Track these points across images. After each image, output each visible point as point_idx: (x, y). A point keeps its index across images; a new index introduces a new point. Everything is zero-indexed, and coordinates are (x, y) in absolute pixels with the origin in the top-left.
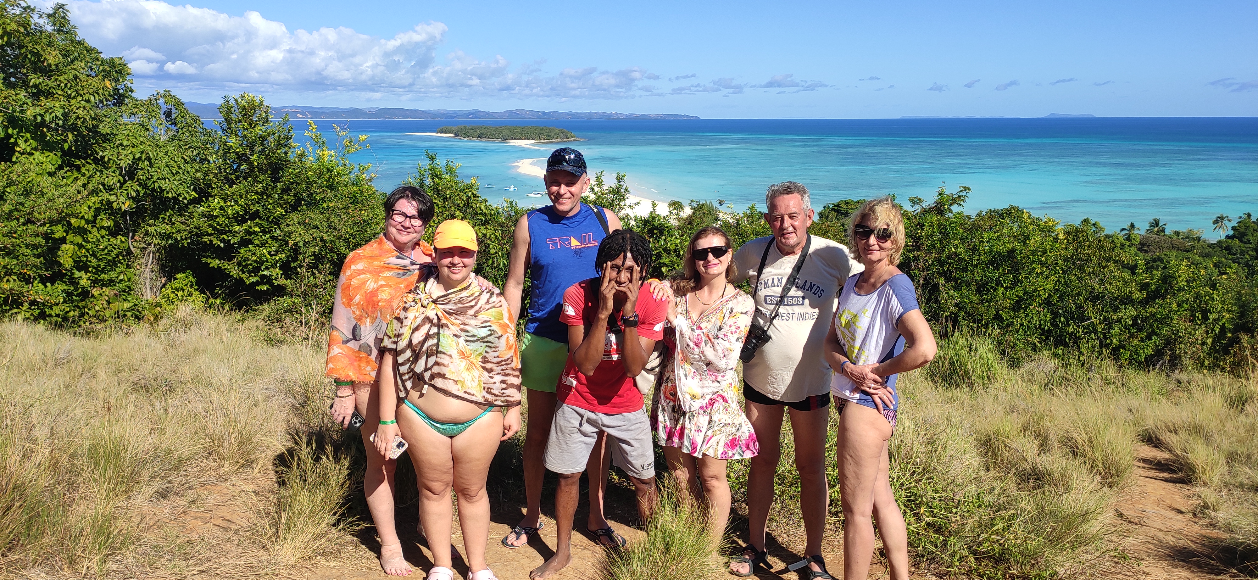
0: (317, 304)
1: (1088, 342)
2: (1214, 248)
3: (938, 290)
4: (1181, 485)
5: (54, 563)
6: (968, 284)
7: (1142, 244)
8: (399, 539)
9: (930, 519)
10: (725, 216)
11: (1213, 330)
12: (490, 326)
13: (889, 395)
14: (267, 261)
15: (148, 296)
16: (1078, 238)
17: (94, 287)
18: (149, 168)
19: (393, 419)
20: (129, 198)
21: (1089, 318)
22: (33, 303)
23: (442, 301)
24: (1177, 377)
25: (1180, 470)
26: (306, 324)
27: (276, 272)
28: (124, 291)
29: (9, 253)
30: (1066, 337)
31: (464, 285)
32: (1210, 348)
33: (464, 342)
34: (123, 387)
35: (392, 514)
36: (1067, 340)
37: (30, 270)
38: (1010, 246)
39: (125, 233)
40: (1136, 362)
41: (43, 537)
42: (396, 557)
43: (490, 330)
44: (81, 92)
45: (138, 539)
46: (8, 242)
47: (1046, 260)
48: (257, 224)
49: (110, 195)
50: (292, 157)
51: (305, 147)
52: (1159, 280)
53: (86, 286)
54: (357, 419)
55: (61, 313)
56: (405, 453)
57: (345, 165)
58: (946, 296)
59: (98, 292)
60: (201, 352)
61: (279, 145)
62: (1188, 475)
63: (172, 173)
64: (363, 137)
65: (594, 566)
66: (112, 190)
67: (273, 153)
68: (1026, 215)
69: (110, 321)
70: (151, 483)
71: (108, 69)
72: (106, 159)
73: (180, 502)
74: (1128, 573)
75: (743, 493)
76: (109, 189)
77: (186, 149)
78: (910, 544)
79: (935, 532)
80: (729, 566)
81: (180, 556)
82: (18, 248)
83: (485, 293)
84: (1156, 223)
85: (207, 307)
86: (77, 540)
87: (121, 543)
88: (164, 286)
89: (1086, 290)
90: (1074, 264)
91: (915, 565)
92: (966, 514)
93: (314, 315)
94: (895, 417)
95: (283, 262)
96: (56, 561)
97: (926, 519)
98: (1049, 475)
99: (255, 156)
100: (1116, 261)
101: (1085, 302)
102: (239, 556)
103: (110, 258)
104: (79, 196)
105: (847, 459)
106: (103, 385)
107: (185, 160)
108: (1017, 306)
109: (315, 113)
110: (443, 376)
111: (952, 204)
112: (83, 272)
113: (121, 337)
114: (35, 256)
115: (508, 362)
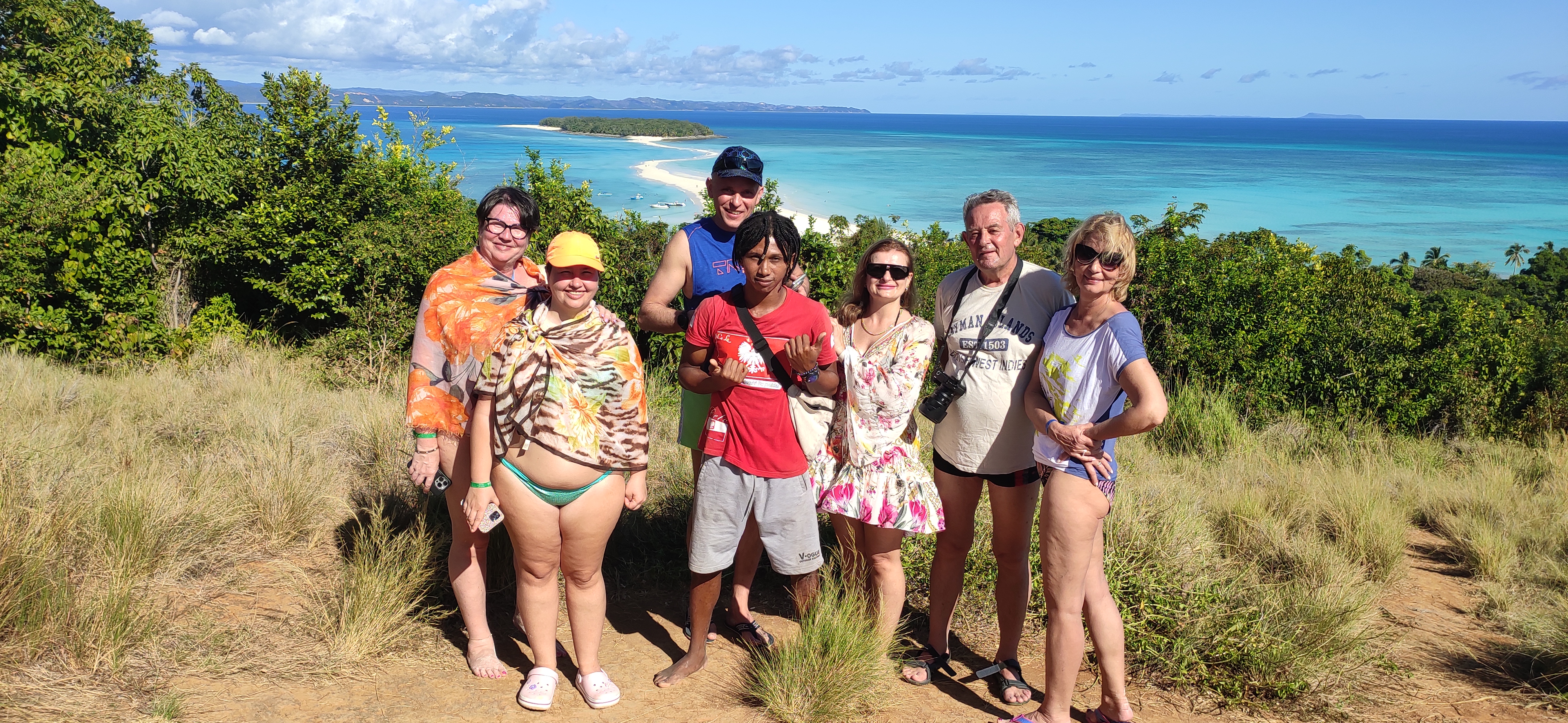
0: (388, 338)
1: (1347, 400)
2: (1506, 285)
3: (1163, 333)
4: (1461, 579)
5: (58, 656)
6: (1201, 326)
7: (1416, 279)
8: (491, 632)
9: (1151, 616)
10: (900, 236)
11: (1502, 387)
12: (614, 369)
13: (1106, 462)
14: (325, 283)
15: (176, 325)
16: (1339, 269)
17: (108, 312)
18: (174, 163)
19: (488, 481)
20: (150, 201)
21: (1349, 370)
22: (31, 330)
23: (555, 334)
24: (1457, 444)
25: (1461, 560)
26: (374, 363)
27: (337, 297)
28: (145, 318)
30: (1320, 394)
31: (583, 315)
32: (1498, 410)
33: (579, 389)
34: (144, 437)
35: (483, 600)
36: (1322, 397)
37: (27, 289)
38: (1253, 279)
39: (146, 245)
40: (1406, 425)
41: (44, 623)
42: (487, 655)
43: (613, 374)
45: (164, 628)
47: (1299, 296)
48: (313, 236)
49: (126, 196)
50: (357, 153)
51: (373, 140)
52: (1437, 324)
53: (97, 310)
54: (441, 480)
55: (66, 344)
56: (501, 524)
57: (424, 163)
58: (1173, 341)
59: (113, 319)
60: (242, 395)
61: (341, 137)
62: (1470, 567)
63: (206, 169)
64: (447, 129)
65: (734, 669)
66: (128, 190)
67: (334, 146)
68: (1273, 240)
69: (128, 355)
70: (180, 558)
71: (124, 36)
72: (120, 152)
73: (216, 583)
74: (1396, 687)
75: (920, 581)
76: (125, 189)
77: (220, 140)
78: (1127, 647)
79: (1159, 632)
80: (901, 671)
81: (215, 650)
82: (11, 261)
83: (607, 327)
84: (1436, 252)
85: (250, 340)
86: (86, 627)
87: (142, 633)
88: (195, 312)
89: (1347, 336)
90: (1333, 303)
92: (1196, 611)
93: (384, 351)
94: (1112, 490)
95: (345, 284)
96: (60, 653)
97: (1147, 616)
98: (1300, 564)
99: (311, 150)
100: (1385, 300)
101: (1345, 350)
102: (290, 651)
103: (127, 276)
104: (89, 198)
105: (1051, 541)
106: (120, 435)
107: (220, 154)
108: (1261, 354)
109: (387, 97)
110: (551, 430)
111: (1184, 226)
112: (94, 293)
113: (141, 376)
114: (32, 271)
115: (631, 415)
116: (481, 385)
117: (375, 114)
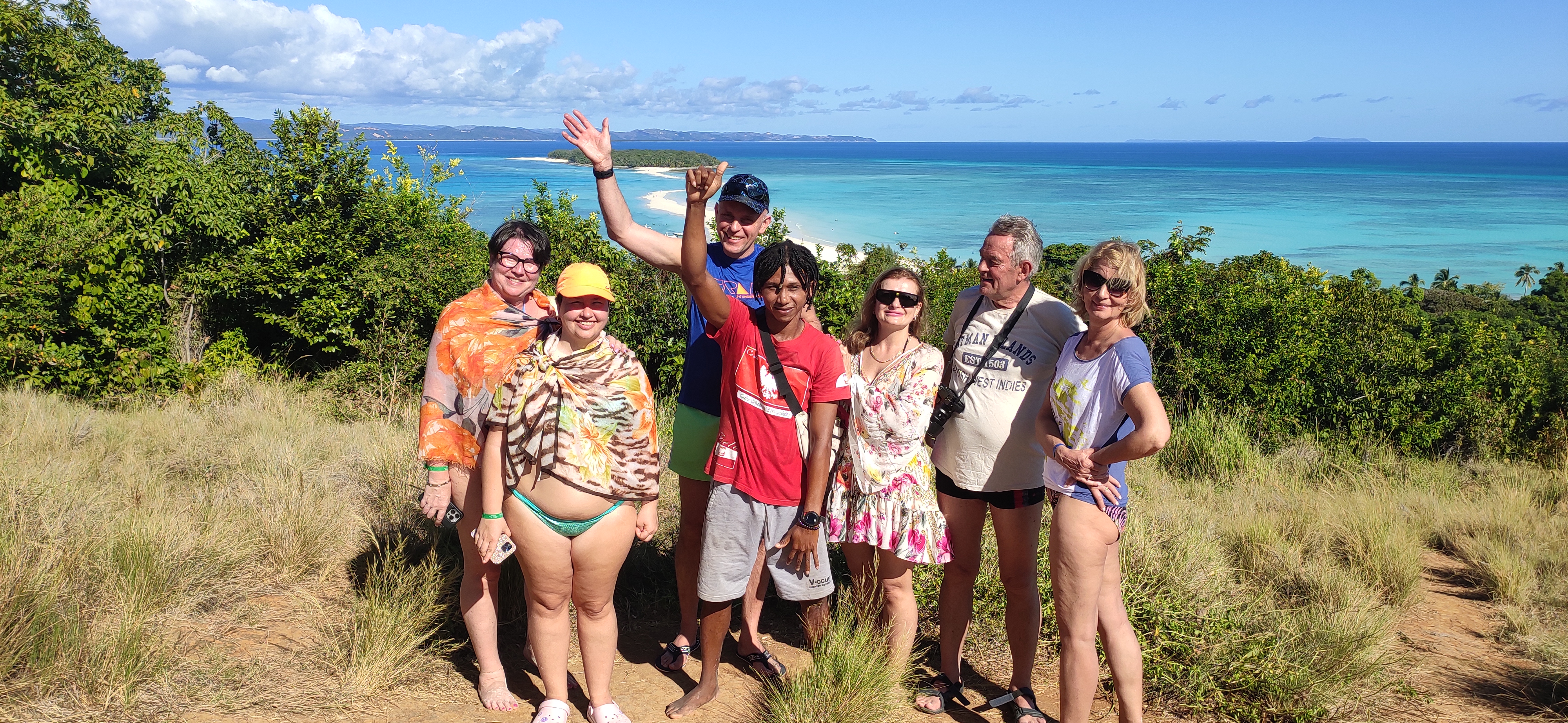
0: (399, 370)
1: (1360, 422)
2: (1517, 306)
3: (1173, 357)
4: (1479, 602)
5: (69, 692)
6: (1211, 349)
7: (1427, 301)
8: (503, 664)
9: (1166, 643)
10: (907, 263)
11: (1516, 408)
12: (624, 399)
13: (1113, 487)
14: (336, 317)
15: (188, 360)
16: (1350, 293)
17: (121, 348)
18: (189, 200)
19: (500, 512)
20: (164, 237)
21: (1361, 393)
22: (44, 367)
23: (565, 364)
24: (1472, 466)
25: (1478, 583)
26: (385, 395)
27: (347, 330)
28: (158, 353)
29: (12, 303)
30: (1333, 417)
31: (594, 345)
32: (1513, 431)
33: (590, 419)
34: (156, 471)
35: (494, 632)
36: (1334, 420)
37: (40, 326)
38: (1263, 302)
39: (158, 280)
40: (1420, 448)
41: (56, 660)
42: (498, 687)
43: (624, 404)
44: (101, 103)
45: (176, 663)
46: (12, 291)
47: (1309, 319)
48: (324, 271)
49: (140, 232)
50: (367, 187)
51: (383, 174)
52: (1449, 346)
53: (110, 346)
54: (453, 512)
55: (79, 380)
56: (513, 556)
57: (433, 196)
58: (1183, 365)
59: (126, 354)
60: (253, 428)
61: (352, 172)
62: (1488, 590)
63: (218, 205)
64: (455, 162)
65: (746, 699)
66: (143, 226)
67: (344, 181)
68: (1283, 264)
69: (140, 391)
70: (191, 593)
71: (137, 74)
72: (135, 188)
73: (227, 617)
74: (1415, 712)
75: (933, 609)
76: (139, 224)
77: (233, 175)
78: (1144, 675)
79: (1174, 659)
80: (915, 701)
81: (227, 685)
82: (24, 298)
83: (617, 357)
84: (1445, 275)
85: (261, 374)
86: (97, 663)
87: (153, 669)
88: (207, 347)
89: (1359, 358)
90: (1344, 326)
91: (1147, 701)
92: (1211, 637)
93: (394, 384)
94: (1121, 516)
95: (355, 317)
96: (72, 690)
97: (1162, 643)
98: (1317, 589)
100: (1396, 322)
101: (1356, 372)
102: (301, 685)
103: (140, 311)
104: (101, 234)
105: (1061, 568)
106: (132, 470)
107: (232, 190)
108: (1272, 378)
109: (396, 132)
110: (564, 462)
111: (1191, 250)
112: (107, 329)
113: (153, 411)
114: (46, 308)
115: (643, 444)
116: (493, 416)
117: (384, 149)
